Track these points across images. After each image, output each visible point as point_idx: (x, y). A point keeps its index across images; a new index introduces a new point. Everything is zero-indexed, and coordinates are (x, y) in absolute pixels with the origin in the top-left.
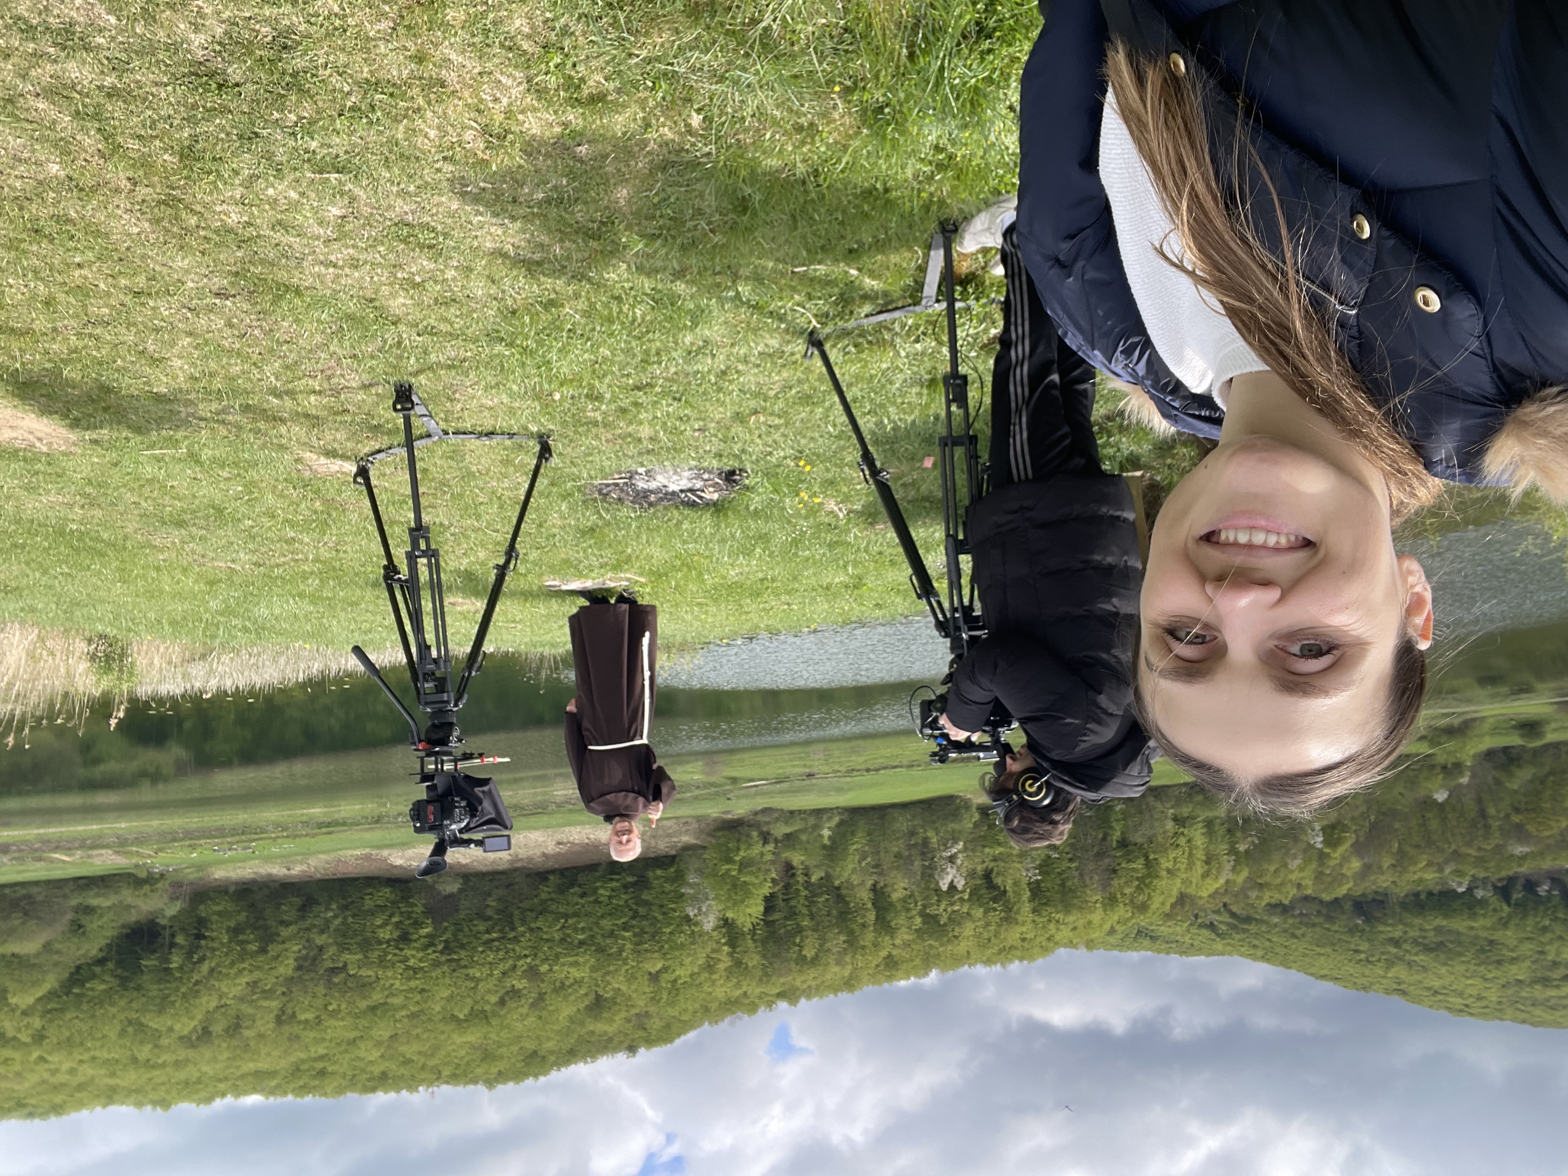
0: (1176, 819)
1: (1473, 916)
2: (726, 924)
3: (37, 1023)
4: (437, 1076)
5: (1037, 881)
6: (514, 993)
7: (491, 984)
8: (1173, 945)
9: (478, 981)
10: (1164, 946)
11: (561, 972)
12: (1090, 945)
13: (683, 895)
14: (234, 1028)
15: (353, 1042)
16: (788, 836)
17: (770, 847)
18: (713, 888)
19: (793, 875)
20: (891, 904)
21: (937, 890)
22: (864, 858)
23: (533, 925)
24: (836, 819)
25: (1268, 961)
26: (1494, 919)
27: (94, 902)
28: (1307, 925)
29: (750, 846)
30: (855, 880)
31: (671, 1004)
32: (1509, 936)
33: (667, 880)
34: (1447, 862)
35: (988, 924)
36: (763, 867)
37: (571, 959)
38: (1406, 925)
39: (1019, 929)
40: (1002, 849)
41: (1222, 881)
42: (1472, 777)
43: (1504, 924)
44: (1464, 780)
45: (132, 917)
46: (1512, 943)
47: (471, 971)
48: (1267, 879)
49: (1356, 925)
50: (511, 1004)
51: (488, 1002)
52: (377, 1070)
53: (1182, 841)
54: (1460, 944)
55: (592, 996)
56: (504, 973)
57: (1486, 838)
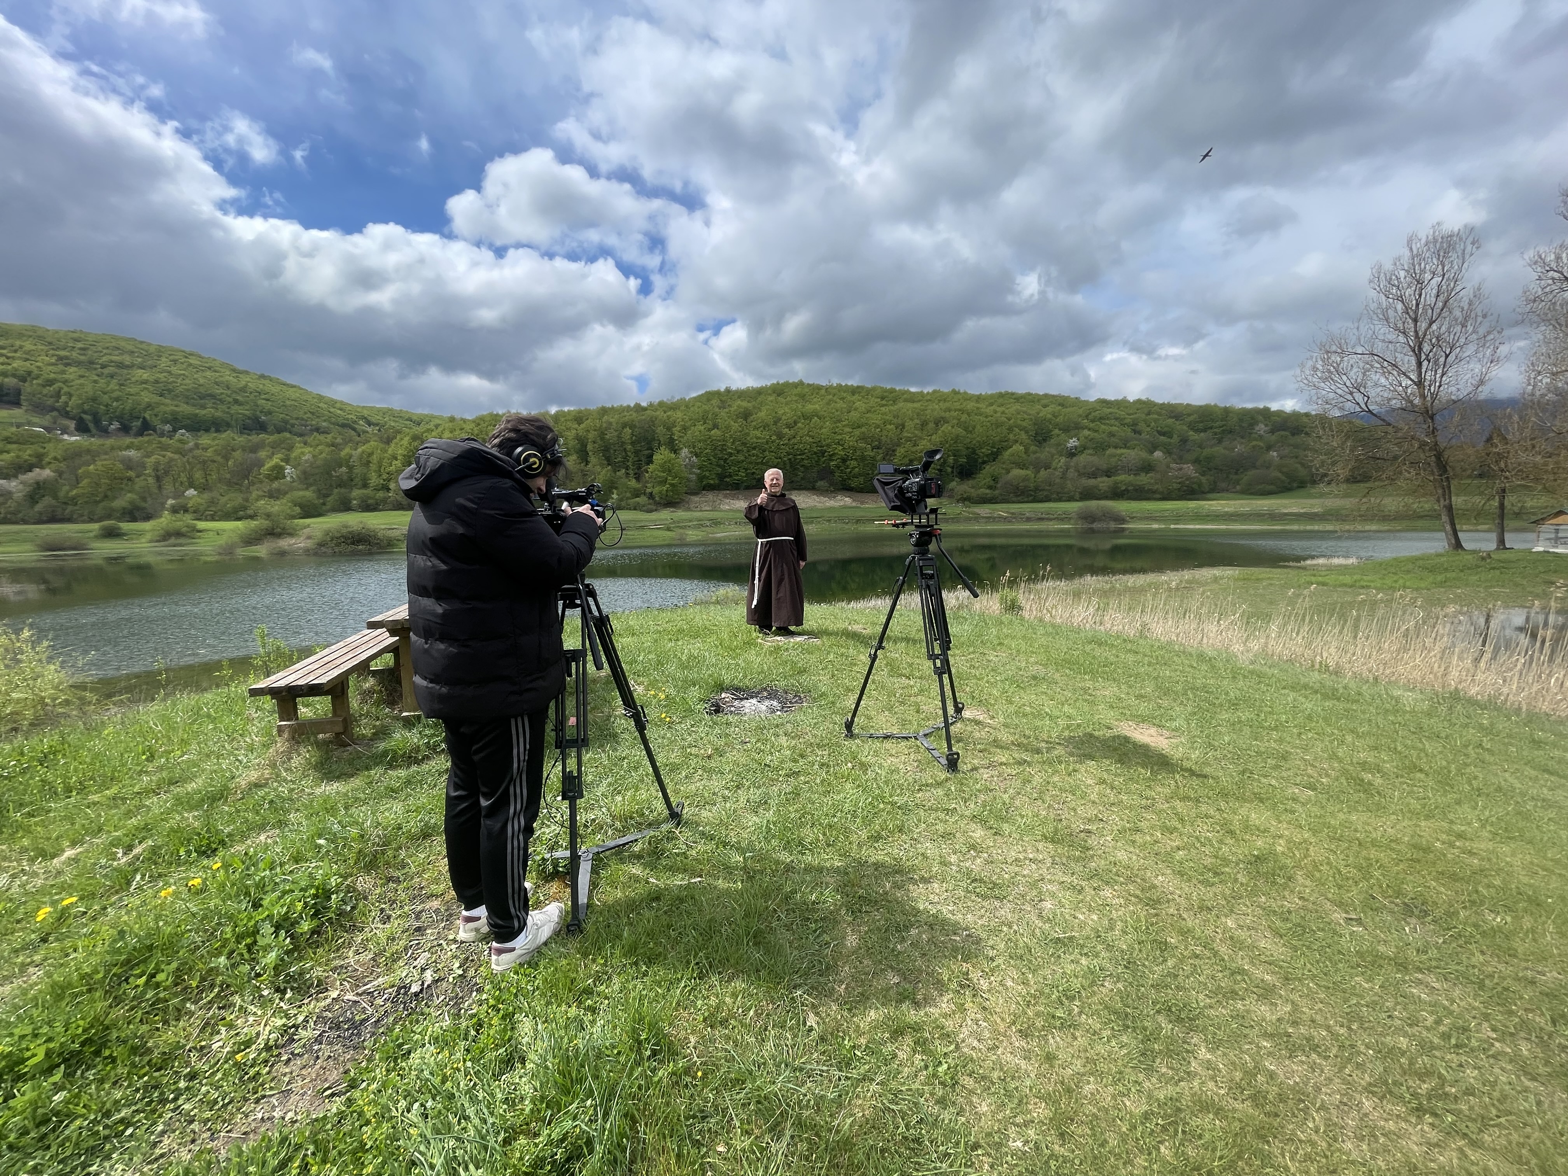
0: (388, 490)
1: (173, 413)
2: (675, 451)
3: (1011, 436)
4: (828, 389)
6: (789, 427)
7: (801, 433)
8: (396, 415)
9: (808, 435)
10: (403, 415)
11: (765, 435)
12: (452, 419)
13: (699, 469)
14: (924, 424)
15: (868, 411)
16: (637, 496)
17: (648, 491)
18: (682, 471)
19: (635, 474)
20: (577, 452)
25: (332, 400)
26: (156, 410)
27: (988, 491)
28: (303, 419)
29: (660, 492)
30: (598, 469)
32: (147, 397)
33: (708, 478)
34: (191, 450)
36: (653, 480)
38: (228, 413)
41: (360, 450)
42: (165, 503)
43: (149, 406)
44: (170, 502)
45: (971, 482)
46: (145, 394)
47: (811, 440)
48: (327, 449)
49: (266, 415)
50: (791, 421)
51: (803, 424)
52: (856, 396)
53: (385, 476)
54: (187, 397)
55: (749, 420)
56: (794, 437)
57: (158, 463)
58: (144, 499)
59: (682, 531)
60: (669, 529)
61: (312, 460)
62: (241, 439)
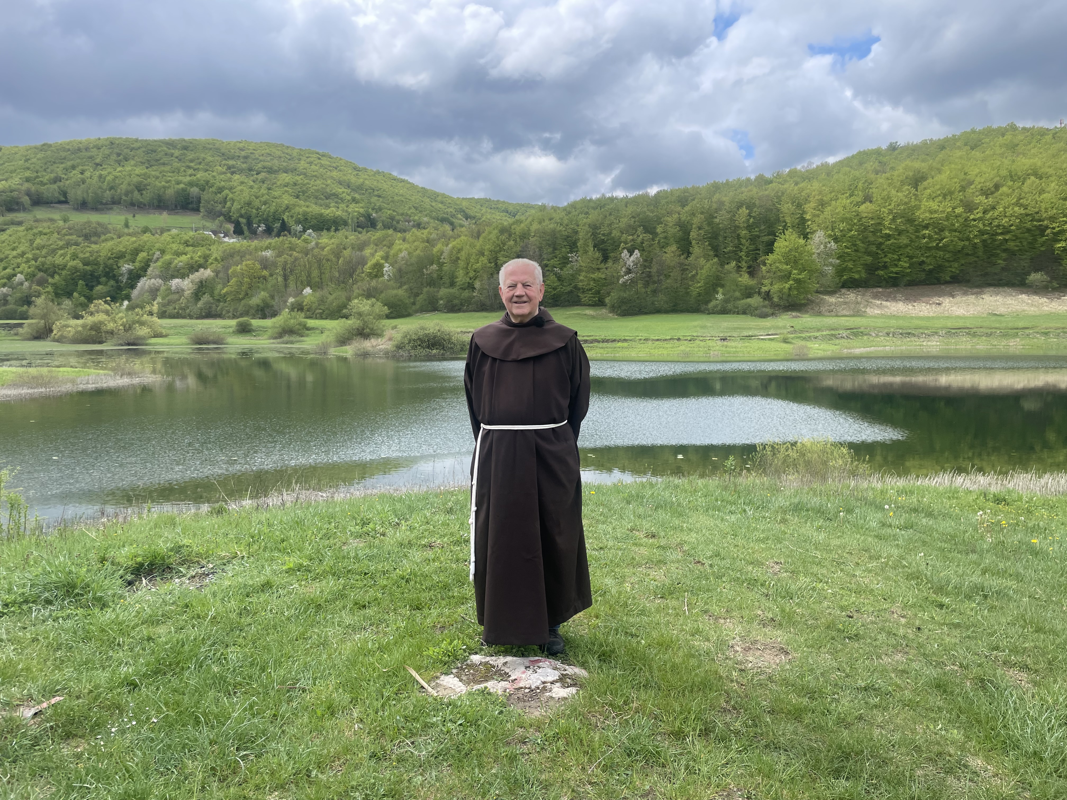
0: (473, 288)
1: (305, 214)
2: (805, 235)
4: (1057, 135)
5: (571, 252)
6: (986, 193)
7: (1006, 201)
8: (494, 206)
10: (500, 206)
11: (945, 206)
12: (544, 208)
13: (838, 259)
16: (749, 296)
17: (764, 289)
18: (813, 261)
19: (749, 267)
20: (677, 242)
21: (642, 250)
22: (693, 276)
23: (967, 243)
24: (711, 305)
26: (293, 211)
29: (781, 291)
30: (702, 261)
31: (856, 179)
32: (287, 200)
33: (850, 270)
34: (312, 249)
35: (610, 225)
36: (772, 275)
37: (936, 215)
38: (347, 211)
39: (588, 221)
40: (593, 276)
42: (286, 302)
43: (287, 208)
44: (291, 300)
46: (286, 197)
47: (1022, 211)
48: (423, 246)
49: (376, 212)
50: (990, 185)
51: (1010, 187)
54: (316, 197)
55: (920, 188)
56: (994, 208)
57: (286, 262)
58: (272, 297)
59: (803, 343)
60: (785, 341)
61: (407, 256)
62: (352, 237)
